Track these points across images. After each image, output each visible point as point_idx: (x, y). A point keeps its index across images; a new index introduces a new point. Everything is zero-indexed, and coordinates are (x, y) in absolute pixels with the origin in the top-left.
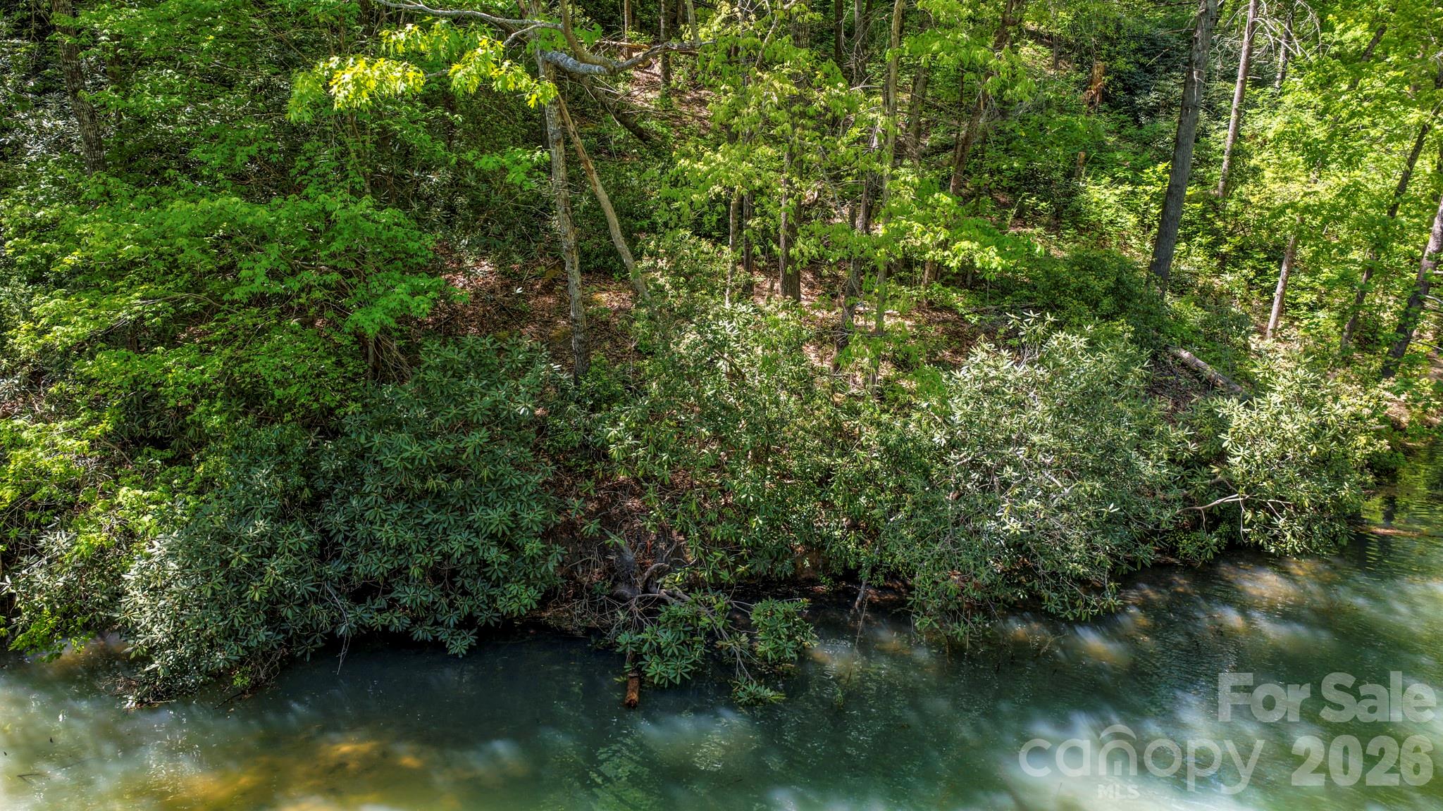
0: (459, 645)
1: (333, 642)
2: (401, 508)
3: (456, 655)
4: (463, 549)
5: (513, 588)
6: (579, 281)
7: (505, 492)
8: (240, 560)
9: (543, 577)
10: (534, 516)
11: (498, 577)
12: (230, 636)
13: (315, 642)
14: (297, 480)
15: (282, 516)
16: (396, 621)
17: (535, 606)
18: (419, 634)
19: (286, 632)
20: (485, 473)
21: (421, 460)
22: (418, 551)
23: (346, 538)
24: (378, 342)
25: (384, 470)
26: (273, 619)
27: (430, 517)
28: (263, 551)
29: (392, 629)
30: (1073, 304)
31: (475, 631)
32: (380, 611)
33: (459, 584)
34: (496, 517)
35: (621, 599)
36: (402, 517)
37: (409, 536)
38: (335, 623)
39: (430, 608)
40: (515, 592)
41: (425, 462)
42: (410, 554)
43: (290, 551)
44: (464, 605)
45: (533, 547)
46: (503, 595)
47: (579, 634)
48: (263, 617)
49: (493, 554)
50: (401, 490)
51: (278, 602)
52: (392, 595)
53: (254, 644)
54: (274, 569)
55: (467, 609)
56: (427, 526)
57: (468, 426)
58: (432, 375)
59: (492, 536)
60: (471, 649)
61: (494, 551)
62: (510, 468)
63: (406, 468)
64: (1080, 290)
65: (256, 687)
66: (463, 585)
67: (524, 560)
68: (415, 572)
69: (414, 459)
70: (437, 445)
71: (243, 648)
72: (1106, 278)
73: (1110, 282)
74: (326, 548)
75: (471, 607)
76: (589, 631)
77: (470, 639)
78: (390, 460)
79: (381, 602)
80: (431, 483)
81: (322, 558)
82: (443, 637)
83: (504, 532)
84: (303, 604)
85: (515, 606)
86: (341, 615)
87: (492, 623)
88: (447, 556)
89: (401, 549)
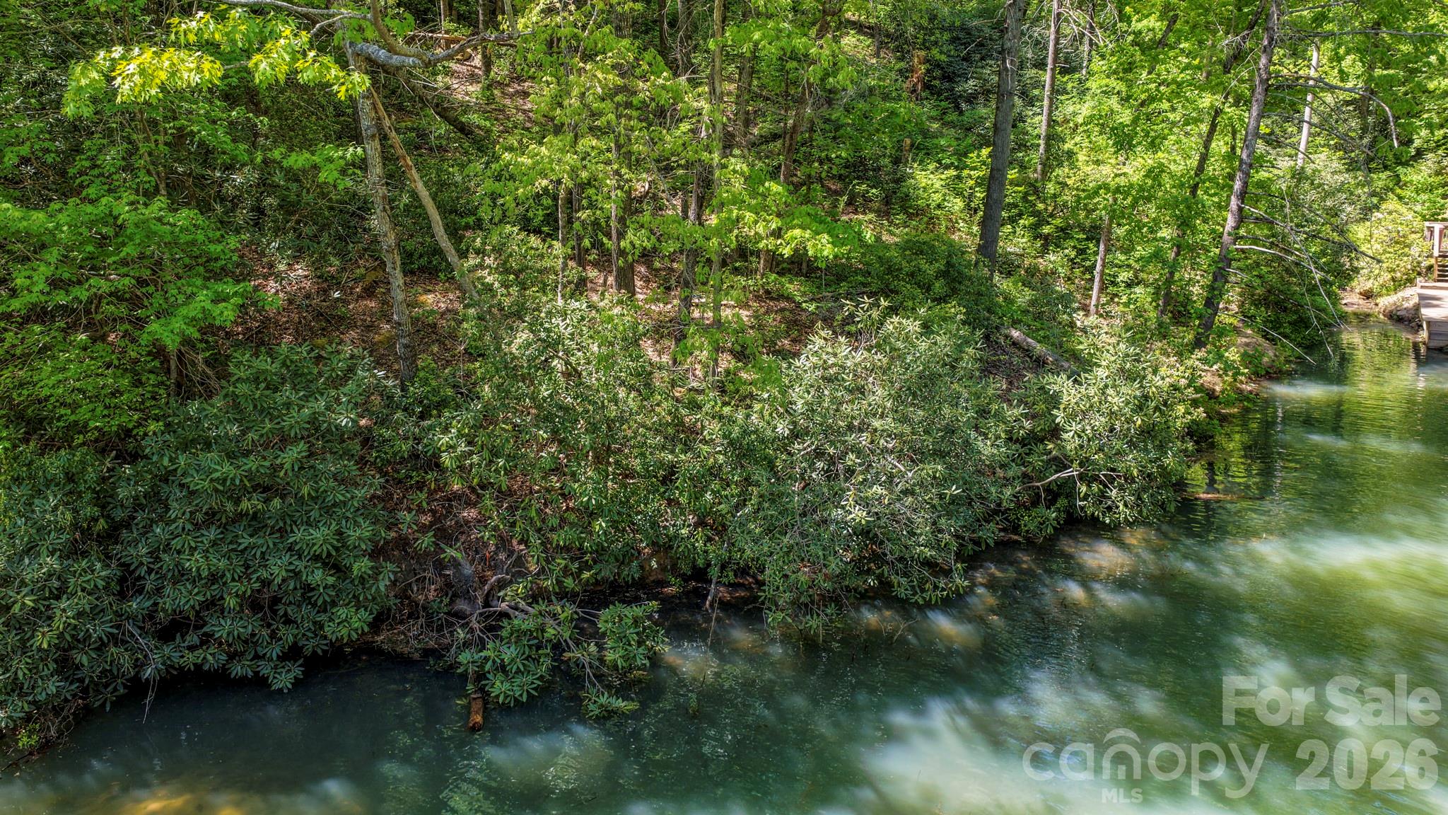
0: (283, 680)
1: (137, 687)
2: (213, 533)
3: (280, 690)
4: (284, 573)
5: (342, 612)
6: (401, 282)
7: (329, 510)
8: (24, 604)
9: (374, 598)
10: (361, 532)
11: (325, 601)
12: (13, 691)
13: (115, 689)
14: (90, 511)
15: (73, 552)
16: (210, 658)
17: (366, 629)
18: (238, 670)
19: (81, 681)
20: (305, 490)
21: (233, 479)
22: (233, 580)
23: (150, 571)
24: (180, 355)
25: (192, 493)
26: (65, 666)
27: (246, 541)
28: (51, 592)
29: (206, 667)
30: (907, 288)
31: (301, 661)
32: (192, 648)
33: (281, 613)
34: (319, 536)
35: (460, 615)
36: (214, 544)
37: (222, 564)
38: (139, 665)
39: (250, 641)
40: (344, 616)
41: (237, 482)
42: (225, 584)
43: (83, 590)
44: (288, 635)
45: (361, 566)
46: (331, 620)
47: (416, 656)
48: (52, 666)
49: (318, 576)
50: (211, 515)
51: (71, 648)
52: (206, 629)
53: (42, 697)
54: (64, 612)
55: (291, 639)
56: (243, 551)
57: (285, 441)
58: (243, 389)
59: (316, 558)
60: (297, 683)
61: (319, 574)
62: (332, 484)
63: (216, 490)
64: (912, 275)
65: (46, 747)
66: (286, 614)
67: (352, 582)
68: (231, 602)
69: (225, 480)
70: (252, 463)
71: (29, 703)
72: (937, 261)
73: (940, 265)
74: (127, 583)
75: (295, 636)
76: (427, 653)
77: (297, 671)
78: (197, 481)
79: (193, 638)
80: (245, 505)
81: (122, 596)
82: (265, 669)
83: (329, 552)
84: (101, 647)
85: (344, 632)
86: (146, 656)
87: (319, 652)
88: (266, 583)
89: (214, 578)
